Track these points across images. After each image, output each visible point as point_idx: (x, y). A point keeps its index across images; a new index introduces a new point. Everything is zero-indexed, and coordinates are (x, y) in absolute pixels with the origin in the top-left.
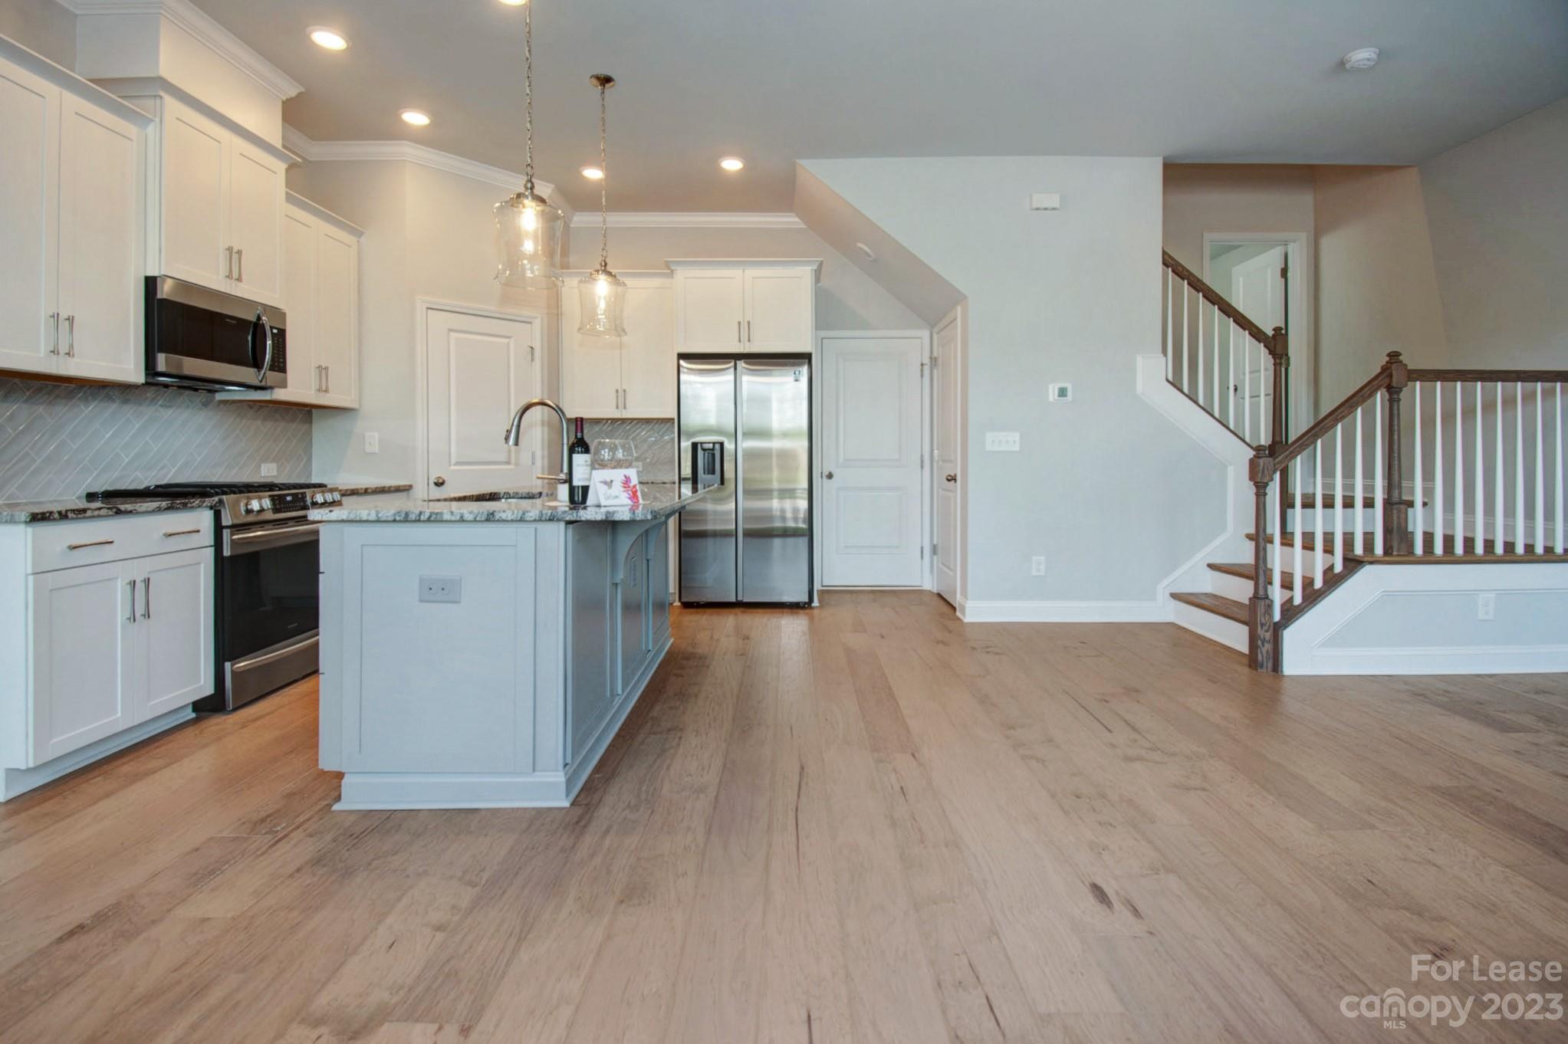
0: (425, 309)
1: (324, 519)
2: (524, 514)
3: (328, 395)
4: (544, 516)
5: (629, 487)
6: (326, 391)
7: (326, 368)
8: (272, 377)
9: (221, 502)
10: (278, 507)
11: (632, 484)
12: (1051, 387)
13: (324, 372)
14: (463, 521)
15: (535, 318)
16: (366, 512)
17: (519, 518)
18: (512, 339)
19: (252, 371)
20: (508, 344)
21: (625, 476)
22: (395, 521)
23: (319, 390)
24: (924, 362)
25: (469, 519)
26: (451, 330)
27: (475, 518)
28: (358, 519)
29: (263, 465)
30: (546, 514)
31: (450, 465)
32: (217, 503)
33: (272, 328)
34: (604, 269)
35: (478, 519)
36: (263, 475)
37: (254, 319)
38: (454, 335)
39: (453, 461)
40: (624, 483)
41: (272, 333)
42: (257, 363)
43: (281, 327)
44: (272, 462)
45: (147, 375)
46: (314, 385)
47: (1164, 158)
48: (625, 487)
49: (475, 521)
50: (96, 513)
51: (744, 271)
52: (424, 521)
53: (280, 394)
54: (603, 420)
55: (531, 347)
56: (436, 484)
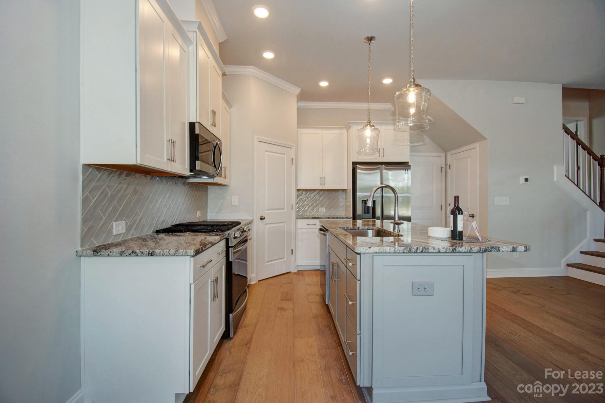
0: (258, 142)
1: (367, 252)
2: (471, 249)
4: (482, 250)
9: (229, 234)
12: (521, 178)
13: (225, 169)
14: (440, 252)
15: (293, 146)
16: (389, 248)
17: (468, 251)
18: (286, 155)
20: (284, 157)
22: (404, 252)
24: (442, 166)
25: (442, 252)
27: (446, 251)
28: (384, 252)
29: (197, 212)
30: (483, 249)
31: (265, 211)
32: (227, 235)
34: (369, 123)
35: (447, 252)
36: (197, 217)
37: (215, 144)
38: (267, 153)
44: (199, 210)
45: (190, 171)
46: (223, 175)
47: (563, 85)
49: (446, 252)
51: (381, 127)
52: (419, 253)
53: (216, 180)
54: (315, 190)
55: (292, 159)
56: (261, 219)
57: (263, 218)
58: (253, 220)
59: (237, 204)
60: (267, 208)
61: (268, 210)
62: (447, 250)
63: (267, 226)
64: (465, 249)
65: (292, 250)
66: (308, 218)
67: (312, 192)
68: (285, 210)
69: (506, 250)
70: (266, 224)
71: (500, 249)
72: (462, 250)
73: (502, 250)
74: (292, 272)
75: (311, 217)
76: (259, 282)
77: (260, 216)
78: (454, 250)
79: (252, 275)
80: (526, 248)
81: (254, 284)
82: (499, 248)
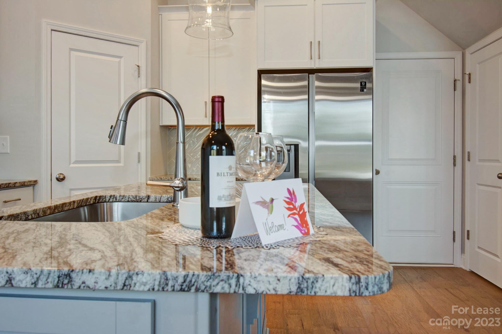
0: (51, 30)
2: (130, 277)
4: (171, 283)
5: (295, 208)
11: (298, 204)
18: (123, 59)
20: (119, 62)
21: (289, 190)
24: (457, 78)
26: (71, 49)
30: (176, 279)
31: (70, 164)
38: (74, 54)
40: (287, 203)
48: (289, 209)
55: (138, 66)
56: (58, 179)
57: (62, 177)
58: (36, 182)
59: (9, 152)
60: (73, 159)
61: (76, 162)
62: (38, 279)
64: (107, 279)
67: (197, 131)
68: (121, 164)
69: (271, 287)
70: (71, 190)
71: (247, 282)
72: (96, 282)
73: (255, 286)
78: (66, 281)
80: (359, 282)
82: (241, 280)
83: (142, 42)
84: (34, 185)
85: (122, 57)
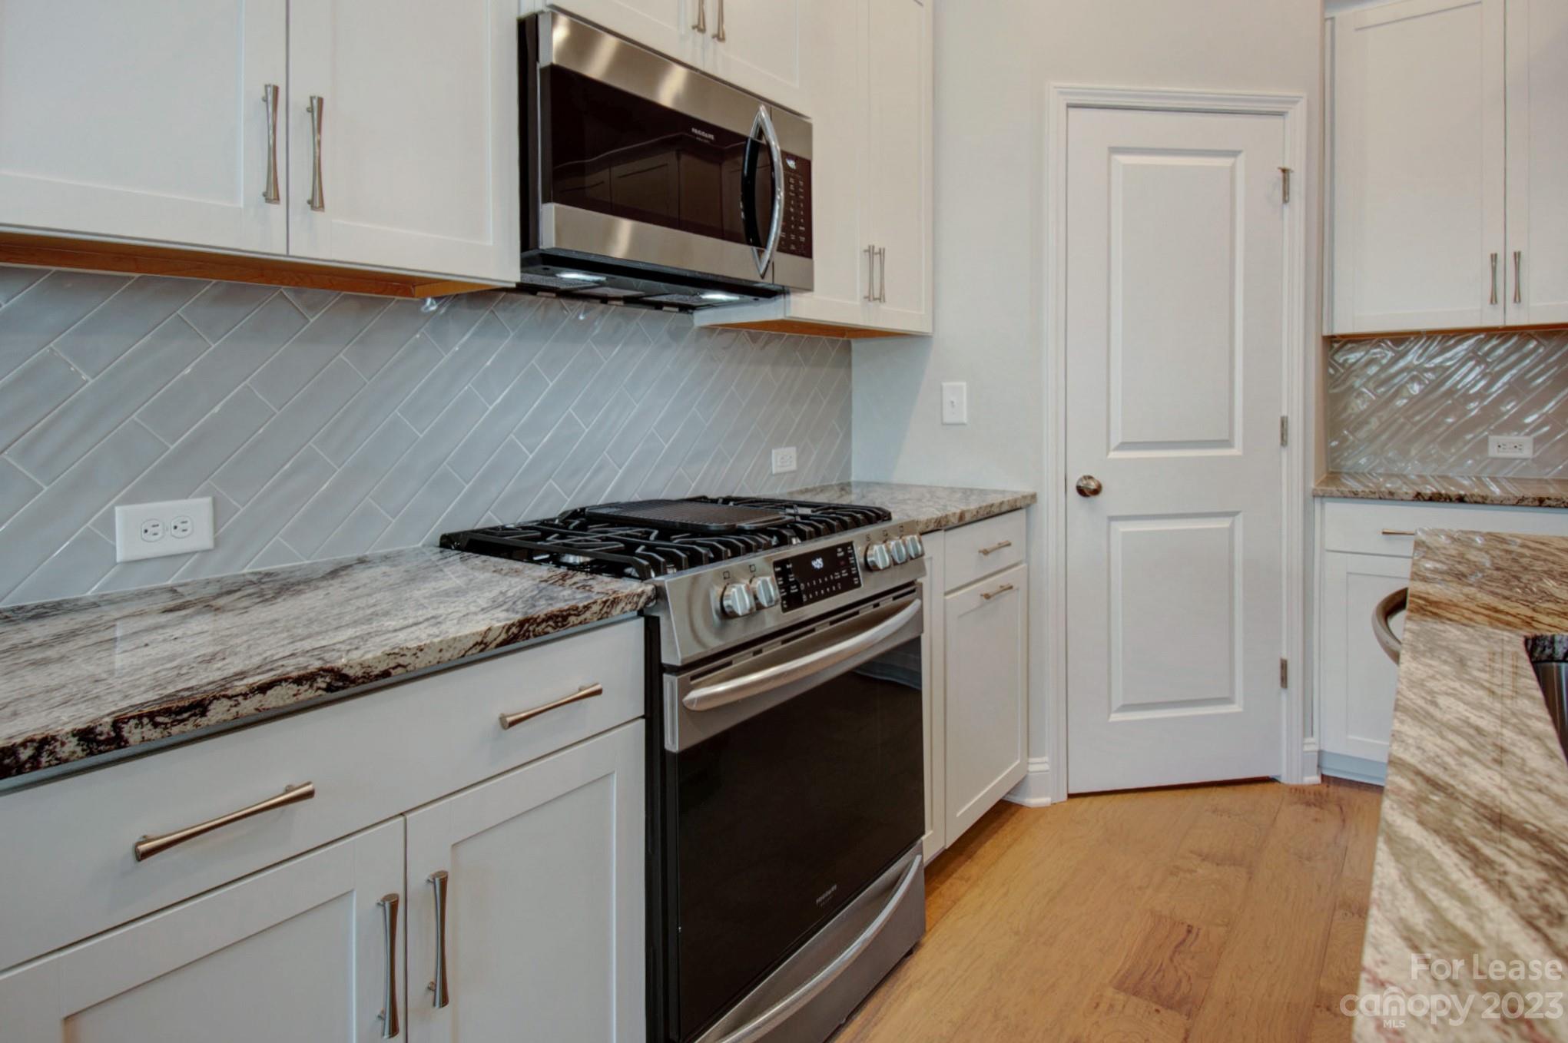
0: (1065, 107)
3: (883, 307)
6: (881, 299)
7: (881, 253)
8: (786, 266)
9: (659, 594)
10: (794, 590)
13: (877, 258)
15: (1294, 102)
18: (1241, 158)
19: (746, 250)
20: (1233, 168)
23: (868, 298)
26: (1112, 149)
29: (773, 451)
31: (1108, 450)
32: (649, 600)
33: (786, 155)
36: (774, 472)
37: (751, 134)
38: (1121, 160)
39: (1114, 442)
41: (786, 167)
42: (755, 236)
43: (804, 155)
44: (788, 445)
45: (526, 264)
46: (860, 288)
50: (248, 706)
53: (800, 307)
54: (1461, 334)
55: (1284, 171)
56: (1081, 491)
57: (1093, 485)
58: (1034, 497)
59: (965, 420)
60: (1116, 439)
61: (1124, 446)
63: (1121, 528)
65: (1284, 665)
66: (1391, 497)
67: (1434, 348)
68: (1236, 451)
70: (1112, 519)
74: (1284, 780)
75: (1412, 493)
76: (1077, 801)
77: (1081, 476)
79: (1032, 760)
81: (1041, 811)
83: (1296, 102)
84: (1028, 506)
85: (1240, 152)
